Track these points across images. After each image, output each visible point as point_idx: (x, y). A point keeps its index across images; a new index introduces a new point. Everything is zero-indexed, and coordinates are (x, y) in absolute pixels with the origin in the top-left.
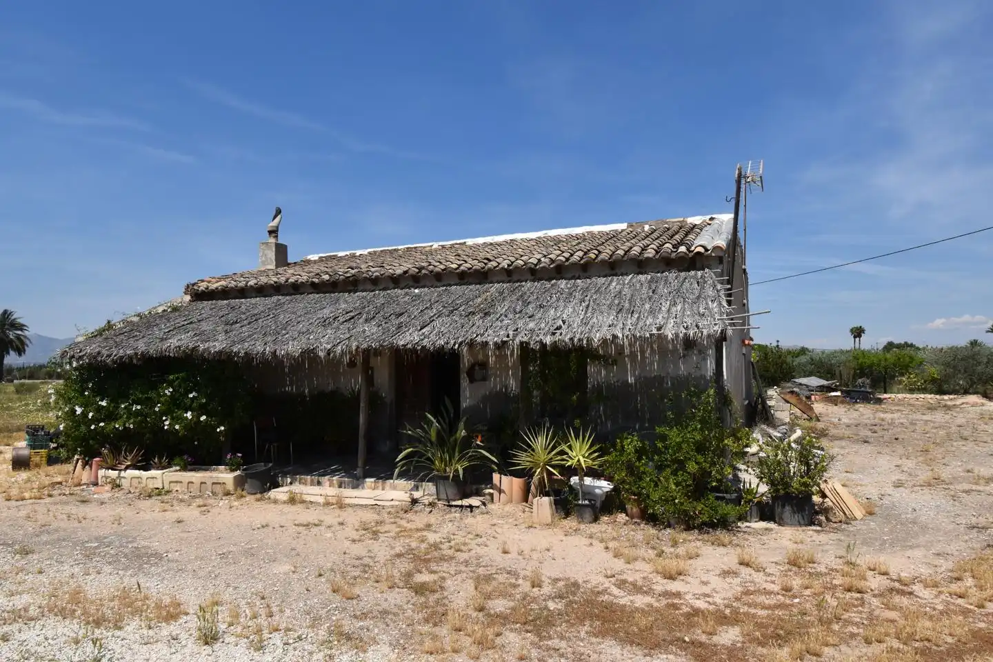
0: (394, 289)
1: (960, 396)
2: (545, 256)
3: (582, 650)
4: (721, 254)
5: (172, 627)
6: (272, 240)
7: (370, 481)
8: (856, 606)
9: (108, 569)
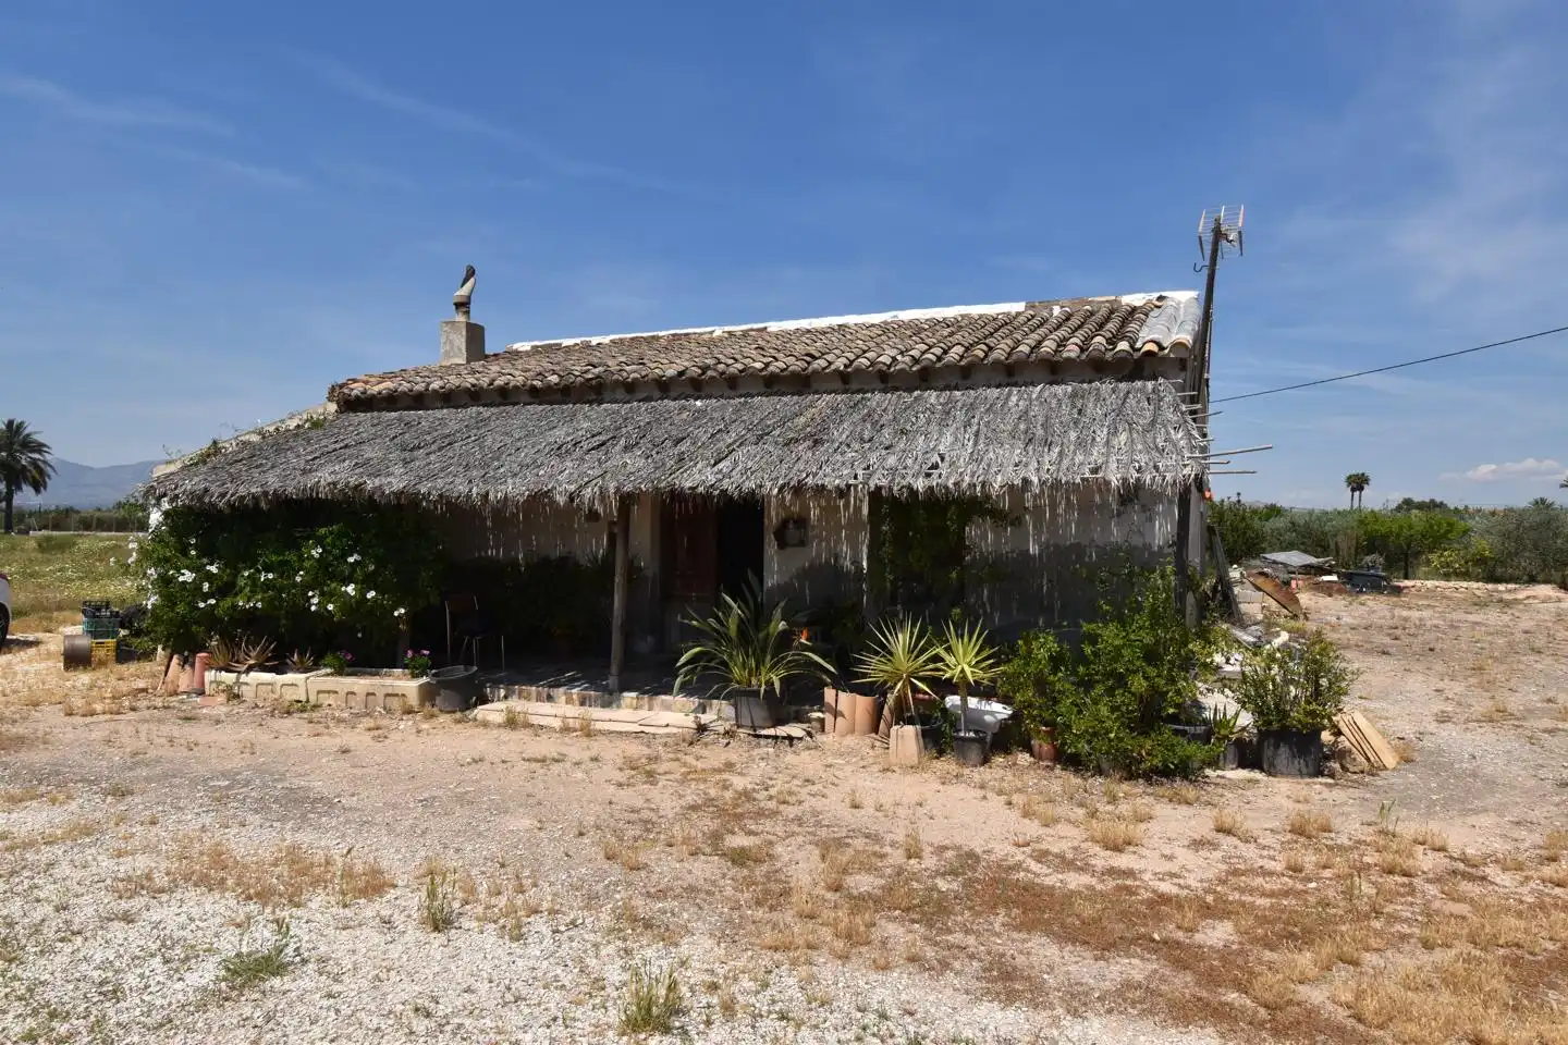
0: (662, 399)
1: (1523, 587)
2: (902, 353)
3: (1001, 949)
4: (1184, 355)
5: (377, 905)
6: (461, 318)
7: (629, 696)
8: (1402, 895)
9: (256, 819)
